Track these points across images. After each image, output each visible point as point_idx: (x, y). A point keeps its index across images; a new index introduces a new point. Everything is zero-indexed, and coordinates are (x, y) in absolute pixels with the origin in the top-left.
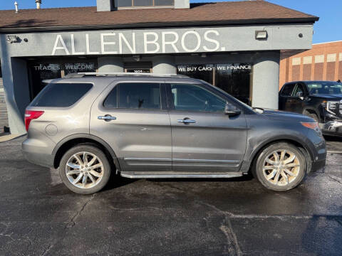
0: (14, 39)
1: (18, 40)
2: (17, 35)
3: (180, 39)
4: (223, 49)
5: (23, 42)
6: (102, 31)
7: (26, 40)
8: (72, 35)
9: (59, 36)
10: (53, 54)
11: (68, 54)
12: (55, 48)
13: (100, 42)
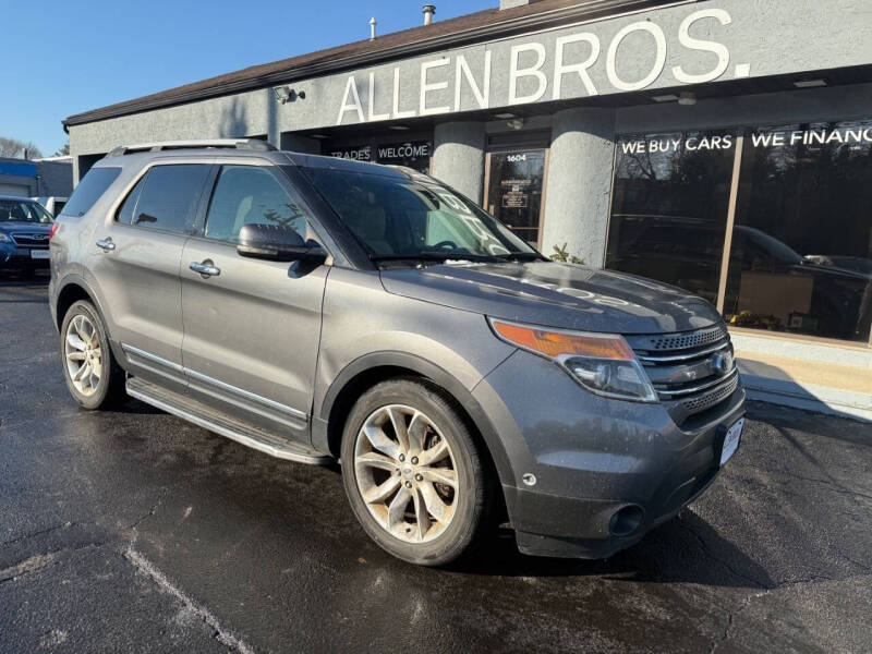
0: (286, 96)
1: (292, 96)
2: (291, 86)
3: (603, 52)
4: (742, 72)
5: (299, 98)
6: (424, 57)
7: (303, 95)
8: (371, 74)
9: (350, 79)
10: (338, 124)
11: (362, 120)
12: (344, 107)
13: (419, 86)
